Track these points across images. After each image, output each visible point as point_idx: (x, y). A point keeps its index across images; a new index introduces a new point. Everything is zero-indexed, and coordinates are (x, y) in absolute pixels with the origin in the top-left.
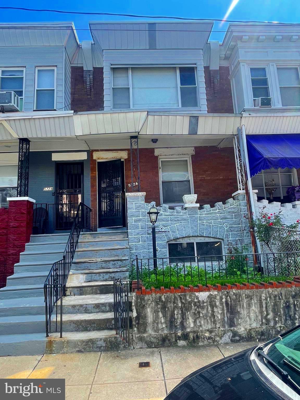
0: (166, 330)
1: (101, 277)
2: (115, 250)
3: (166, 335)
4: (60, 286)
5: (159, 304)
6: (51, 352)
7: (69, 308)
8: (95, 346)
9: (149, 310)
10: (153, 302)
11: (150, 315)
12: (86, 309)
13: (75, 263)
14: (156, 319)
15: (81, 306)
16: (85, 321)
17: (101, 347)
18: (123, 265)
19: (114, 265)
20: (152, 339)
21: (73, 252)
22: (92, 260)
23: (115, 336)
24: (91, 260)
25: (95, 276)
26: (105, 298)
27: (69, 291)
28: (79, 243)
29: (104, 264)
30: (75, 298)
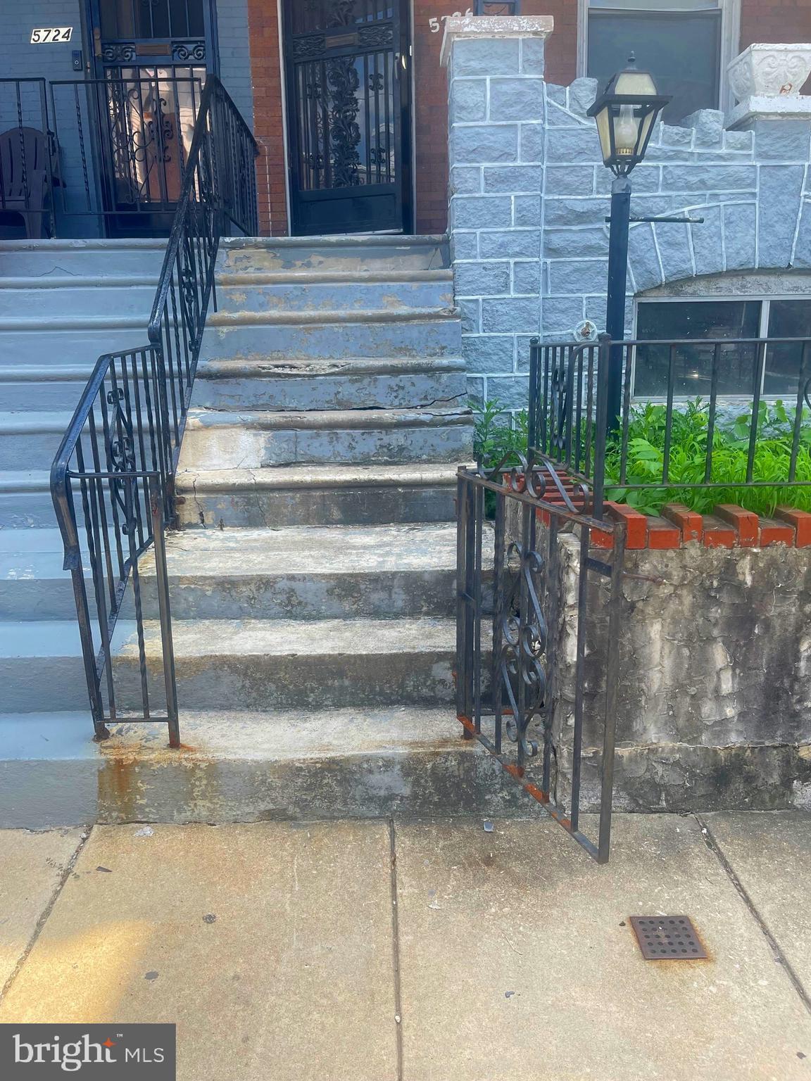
0: (740, 733)
1: (341, 448)
2: (398, 323)
3: (737, 755)
4: (145, 480)
5: (718, 603)
6: (129, 816)
7: (203, 591)
8: (358, 792)
9: (655, 630)
10: (685, 592)
11: (662, 657)
12: (288, 599)
13: (210, 376)
14: (689, 677)
15: (265, 583)
16: (294, 662)
17: (391, 797)
18: (440, 395)
19: (395, 394)
20: (660, 769)
21: (195, 324)
22: (292, 367)
23: (463, 749)
24: (283, 366)
25: (309, 442)
26: (379, 546)
27: (194, 504)
28: (221, 284)
29: (349, 384)
30: (226, 539)
